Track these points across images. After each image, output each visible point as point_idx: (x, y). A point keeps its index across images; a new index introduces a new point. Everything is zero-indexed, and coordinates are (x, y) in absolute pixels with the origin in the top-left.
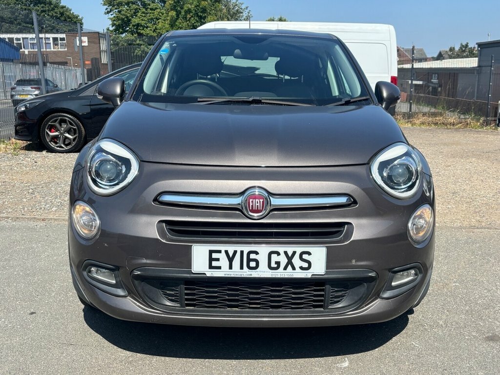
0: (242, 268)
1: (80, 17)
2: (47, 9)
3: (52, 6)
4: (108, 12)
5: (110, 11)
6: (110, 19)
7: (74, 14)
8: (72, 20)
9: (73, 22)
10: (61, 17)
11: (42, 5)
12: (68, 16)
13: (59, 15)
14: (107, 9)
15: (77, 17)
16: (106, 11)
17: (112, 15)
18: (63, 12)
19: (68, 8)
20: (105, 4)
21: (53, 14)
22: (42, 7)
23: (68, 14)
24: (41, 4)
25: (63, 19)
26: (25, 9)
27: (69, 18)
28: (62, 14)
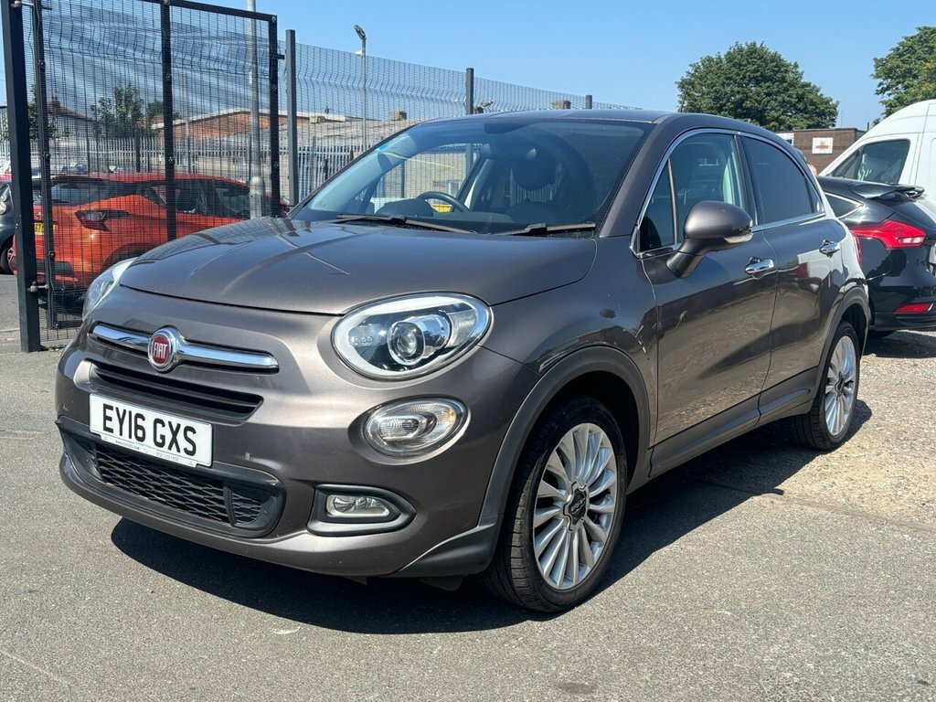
0: (130, 437)
1: (834, 102)
2: (776, 90)
3: (785, 85)
4: (883, 91)
5: (888, 89)
6: (884, 102)
7: (824, 97)
8: (817, 108)
9: (818, 110)
10: (797, 102)
11: (767, 84)
12: (812, 100)
13: (794, 101)
14: (879, 85)
15: (827, 102)
16: (880, 88)
17: (890, 95)
18: (804, 94)
19: (815, 87)
20: (877, 76)
21: (783, 99)
22: (768, 87)
23: (811, 97)
24: (765, 82)
25: (800, 106)
26: (738, 92)
27: (812, 103)
28: (800, 98)
